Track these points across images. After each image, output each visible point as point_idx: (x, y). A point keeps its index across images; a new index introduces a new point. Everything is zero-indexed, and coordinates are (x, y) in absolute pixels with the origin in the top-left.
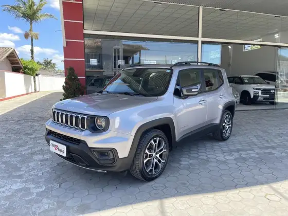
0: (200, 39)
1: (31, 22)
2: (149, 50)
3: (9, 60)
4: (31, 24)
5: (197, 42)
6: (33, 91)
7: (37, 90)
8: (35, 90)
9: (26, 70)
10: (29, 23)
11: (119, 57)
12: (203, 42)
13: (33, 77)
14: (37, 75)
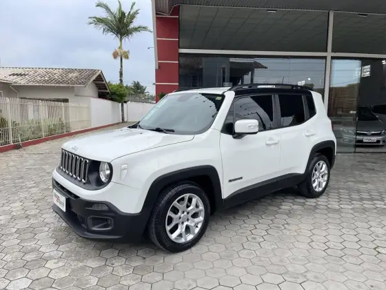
0: (329, 54)
1: (121, 37)
2: (266, 68)
3: (96, 84)
4: (121, 40)
5: (325, 58)
6: (121, 121)
7: (125, 120)
8: (123, 120)
9: (114, 97)
10: (118, 40)
11: (224, 78)
12: (333, 58)
13: (120, 104)
14: (125, 102)
